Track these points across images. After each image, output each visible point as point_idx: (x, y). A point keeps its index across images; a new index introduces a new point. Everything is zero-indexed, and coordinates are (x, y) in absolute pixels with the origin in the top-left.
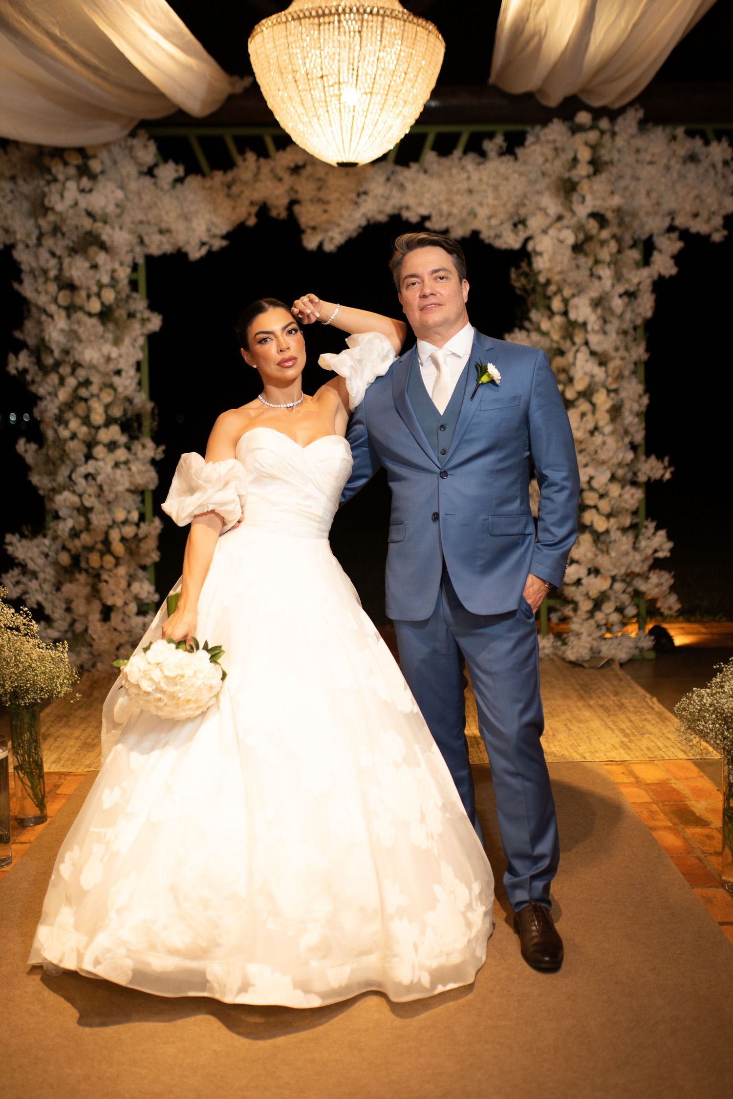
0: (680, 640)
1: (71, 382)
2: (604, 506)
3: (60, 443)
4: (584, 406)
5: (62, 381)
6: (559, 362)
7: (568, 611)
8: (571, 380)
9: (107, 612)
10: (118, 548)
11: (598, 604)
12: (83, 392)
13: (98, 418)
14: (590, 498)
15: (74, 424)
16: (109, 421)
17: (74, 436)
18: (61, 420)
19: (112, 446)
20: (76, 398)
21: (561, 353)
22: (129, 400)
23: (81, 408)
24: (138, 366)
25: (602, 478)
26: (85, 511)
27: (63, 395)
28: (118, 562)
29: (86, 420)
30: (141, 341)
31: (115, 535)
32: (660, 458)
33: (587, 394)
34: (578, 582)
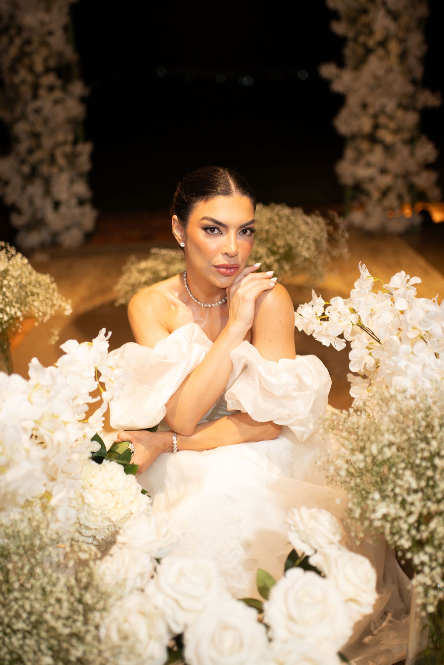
0: (437, 216)
1: (18, 42)
2: (392, 125)
3: (15, 87)
4: (381, 52)
5: (11, 41)
6: (364, 19)
7: (364, 198)
8: (371, 33)
9: (57, 205)
10: (61, 161)
11: (385, 193)
12: (28, 49)
13: (39, 67)
14: (383, 120)
15: (23, 74)
16: (47, 70)
17: (23, 82)
18: (13, 70)
19: (51, 89)
20: (22, 55)
21: (365, 11)
22: (60, 55)
23: (26, 61)
24: (65, 28)
25: (391, 105)
26: (36, 136)
27: (13, 51)
28: (61, 170)
29: (31, 70)
30: (66, 10)
31: (59, 153)
32: (433, 90)
33: (383, 44)
34: (372, 180)
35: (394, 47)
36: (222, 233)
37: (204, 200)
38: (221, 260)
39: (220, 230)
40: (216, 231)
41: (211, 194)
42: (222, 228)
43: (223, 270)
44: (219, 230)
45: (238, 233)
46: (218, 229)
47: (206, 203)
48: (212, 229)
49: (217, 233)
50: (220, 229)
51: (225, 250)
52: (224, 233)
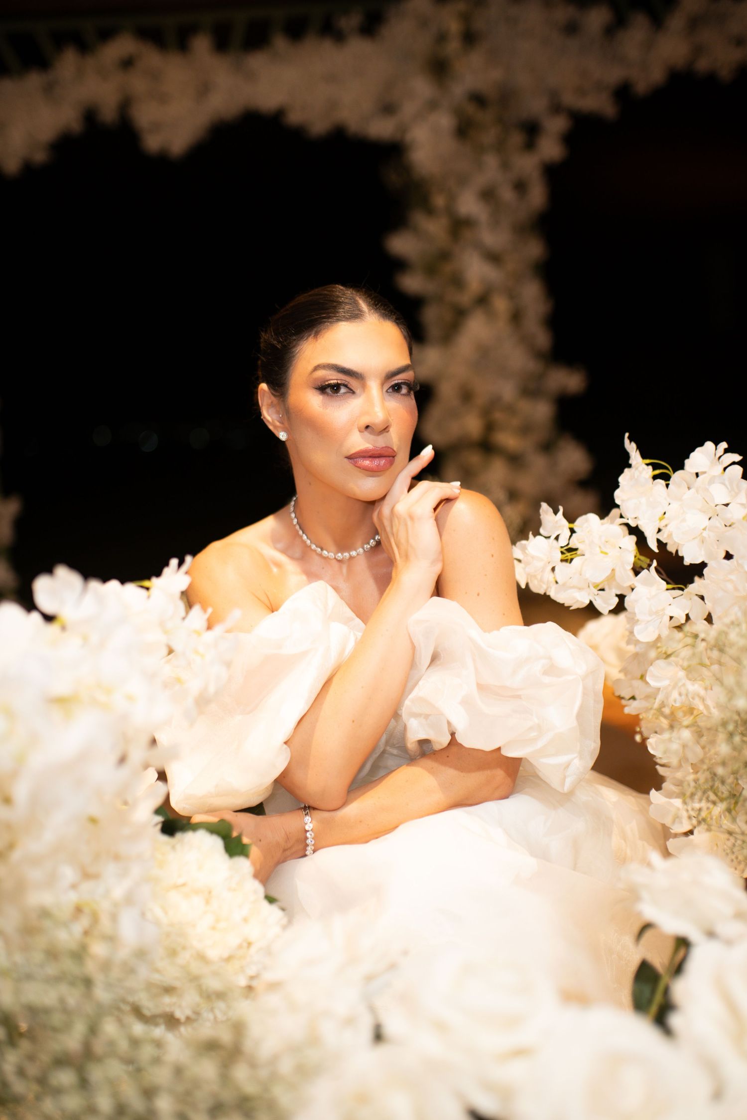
2: (514, 422)
4: (481, 314)
6: (447, 268)
8: (461, 286)
14: (499, 416)
21: (446, 257)
25: (508, 391)
35: (501, 304)
36: (354, 393)
37: (313, 335)
38: (359, 442)
39: (351, 387)
40: (343, 390)
41: (325, 322)
42: (353, 383)
43: (367, 463)
44: (348, 388)
45: (385, 390)
46: (346, 386)
47: (317, 340)
48: (336, 388)
49: (344, 393)
50: (349, 386)
51: (365, 420)
52: (358, 391)
